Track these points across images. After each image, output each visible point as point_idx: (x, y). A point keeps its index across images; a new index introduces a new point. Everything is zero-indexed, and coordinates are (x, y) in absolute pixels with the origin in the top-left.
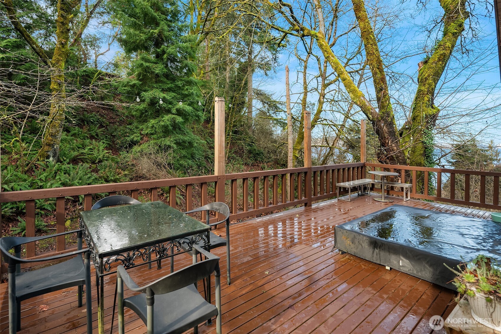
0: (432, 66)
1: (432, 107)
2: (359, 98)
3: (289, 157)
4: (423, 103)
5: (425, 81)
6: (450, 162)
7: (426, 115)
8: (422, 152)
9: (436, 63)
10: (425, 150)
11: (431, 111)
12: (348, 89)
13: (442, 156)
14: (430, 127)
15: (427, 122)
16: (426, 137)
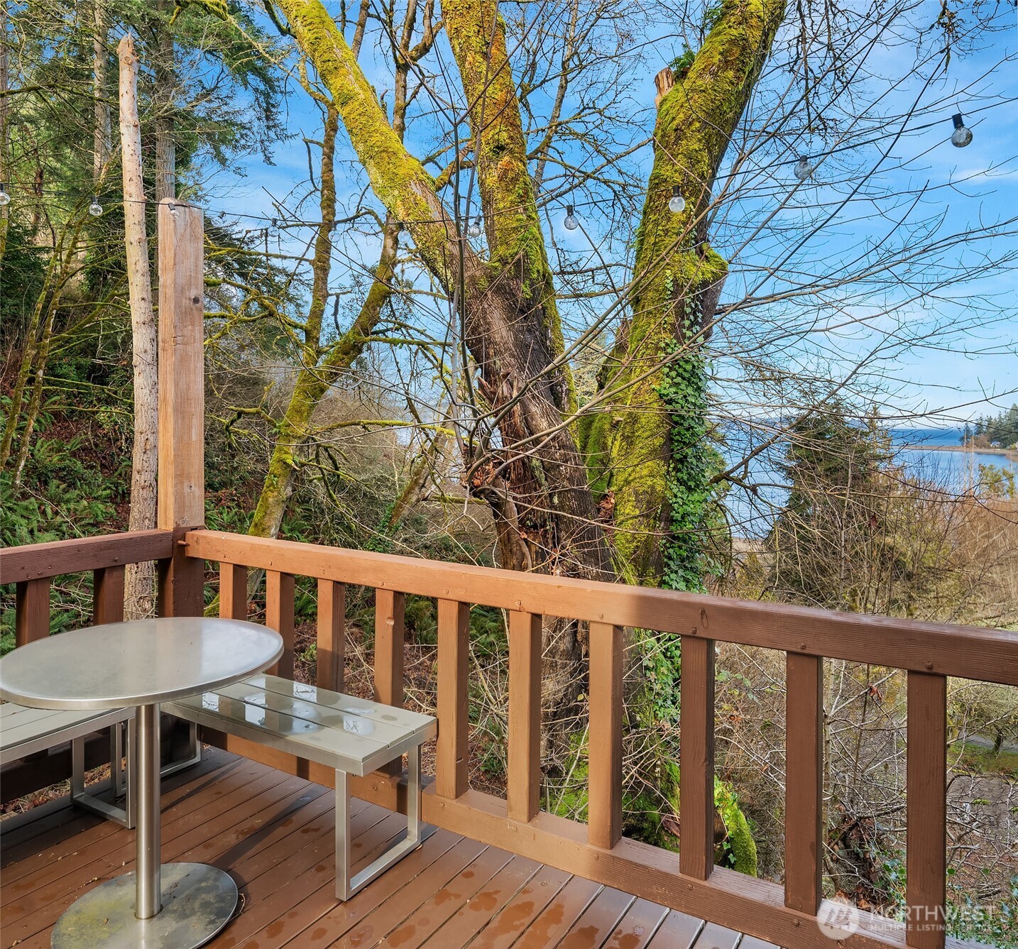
0: (699, 82)
1: (700, 252)
2: (405, 186)
3: (135, 476)
4: (666, 232)
5: (676, 143)
6: (784, 468)
7: (675, 281)
8: (658, 441)
9: (714, 75)
10: (669, 433)
11: (697, 271)
12: (361, 147)
13: (754, 453)
14: (689, 334)
15: (681, 314)
16: (673, 374)
